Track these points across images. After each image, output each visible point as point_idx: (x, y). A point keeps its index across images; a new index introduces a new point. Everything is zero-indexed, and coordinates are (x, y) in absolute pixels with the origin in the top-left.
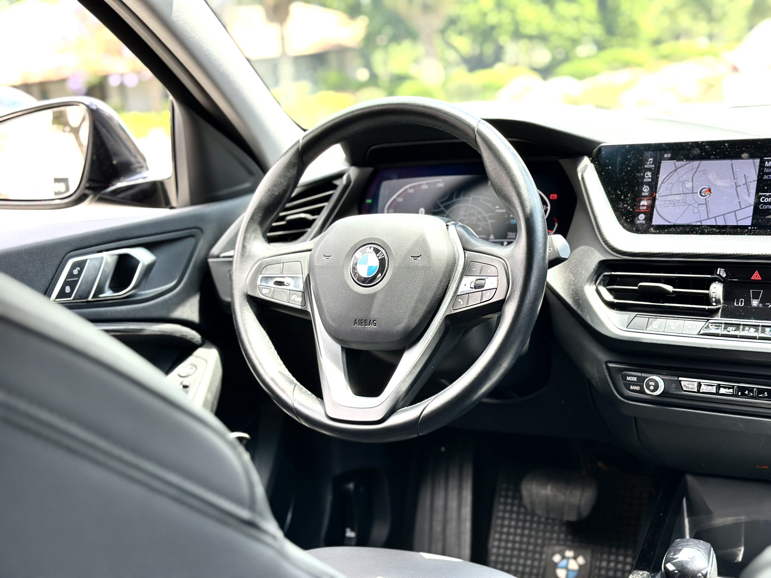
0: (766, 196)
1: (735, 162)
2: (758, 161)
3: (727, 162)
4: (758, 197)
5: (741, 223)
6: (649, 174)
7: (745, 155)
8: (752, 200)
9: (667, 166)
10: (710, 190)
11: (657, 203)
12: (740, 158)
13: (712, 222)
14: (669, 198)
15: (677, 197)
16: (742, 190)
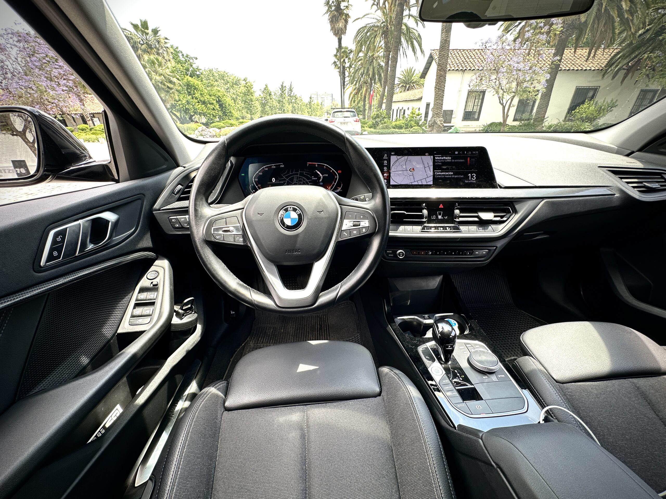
0: (437, 172)
1: (423, 157)
2: (432, 157)
3: (419, 157)
4: (434, 172)
5: (428, 184)
6: (386, 162)
7: (426, 154)
8: (432, 173)
9: (393, 158)
10: (414, 169)
11: (391, 175)
12: (425, 155)
13: (416, 183)
14: (396, 172)
15: (400, 172)
16: (427, 169)
